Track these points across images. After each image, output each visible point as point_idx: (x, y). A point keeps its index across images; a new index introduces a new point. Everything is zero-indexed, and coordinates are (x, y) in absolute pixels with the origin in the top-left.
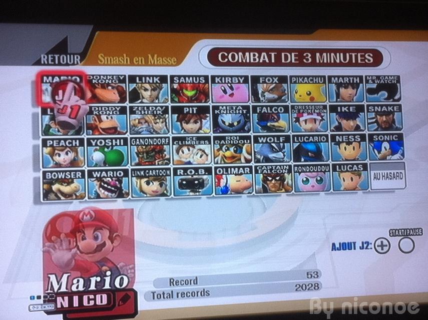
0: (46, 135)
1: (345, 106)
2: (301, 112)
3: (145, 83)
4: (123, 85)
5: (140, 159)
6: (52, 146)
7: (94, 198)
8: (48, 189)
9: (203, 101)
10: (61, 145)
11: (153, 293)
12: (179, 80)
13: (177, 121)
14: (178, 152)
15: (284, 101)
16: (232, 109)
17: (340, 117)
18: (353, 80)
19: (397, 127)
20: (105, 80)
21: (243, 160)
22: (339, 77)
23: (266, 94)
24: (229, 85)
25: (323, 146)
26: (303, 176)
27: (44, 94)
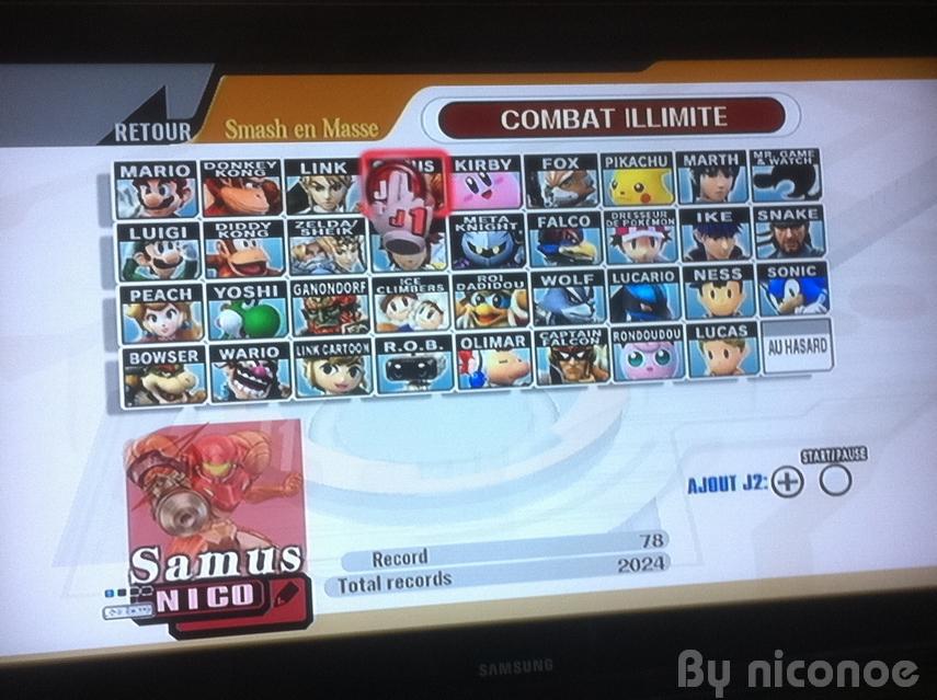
0: (128, 280)
1: (710, 211)
3: (319, 174)
4: (276, 180)
5: (311, 324)
6: (139, 301)
7: (223, 401)
8: (134, 383)
10: (157, 298)
11: (342, 581)
14: (384, 308)
15: (590, 204)
16: (489, 220)
17: (702, 233)
18: (726, 159)
19: (814, 250)
20: (240, 170)
21: (511, 321)
22: (697, 154)
23: (555, 190)
24: (482, 174)
25: (669, 290)
26: (630, 350)
27: (122, 199)
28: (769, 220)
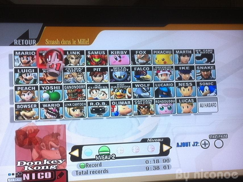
0: (17, 84)
1: (183, 66)
2: (159, 70)
5: (69, 97)
7: (44, 119)
8: (18, 114)
9: (104, 64)
10: (25, 89)
11: (77, 172)
12: (91, 53)
13: (90, 76)
14: (90, 93)
15: (149, 64)
16: (121, 68)
17: (181, 72)
18: (188, 52)
19: (213, 78)
21: (127, 97)
22: (180, 50)
23: (139, 60)
24: (119, 55)
25: (171, 89)
26: (160, 106)
27: (16, 61)
28: (200, 69)
